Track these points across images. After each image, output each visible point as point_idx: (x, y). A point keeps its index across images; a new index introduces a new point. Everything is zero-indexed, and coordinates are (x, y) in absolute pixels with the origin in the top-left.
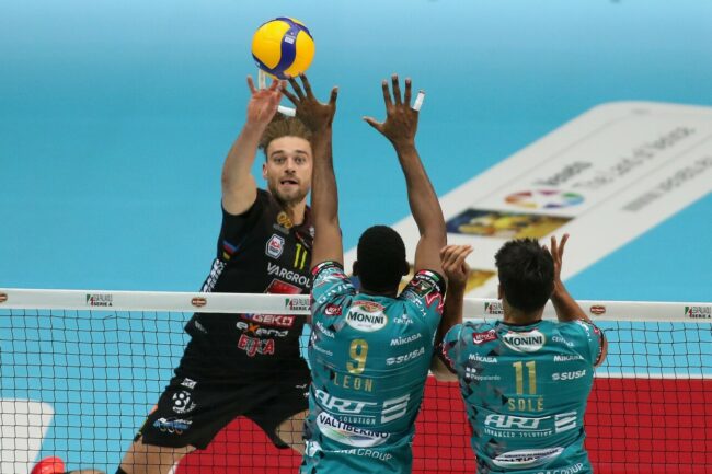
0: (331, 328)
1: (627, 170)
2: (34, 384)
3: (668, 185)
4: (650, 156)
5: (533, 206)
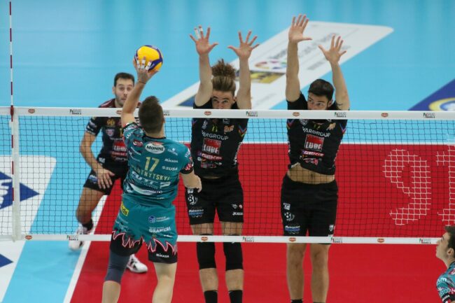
1: (309, 52)
2: (47, 149)
5: (268, 68)
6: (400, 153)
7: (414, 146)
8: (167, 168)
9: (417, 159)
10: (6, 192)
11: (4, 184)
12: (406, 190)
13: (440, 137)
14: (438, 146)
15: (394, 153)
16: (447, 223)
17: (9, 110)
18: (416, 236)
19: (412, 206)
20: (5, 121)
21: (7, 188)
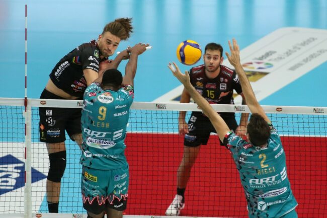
0: (92, 101)
1: (290, 54)
3: (306, 60)
4: (299, 49)
5: (253, 68)
10: (18, 175)
11: (16, 168)
17: (23, 102)
20: (19, 111)
21: (19, 171)
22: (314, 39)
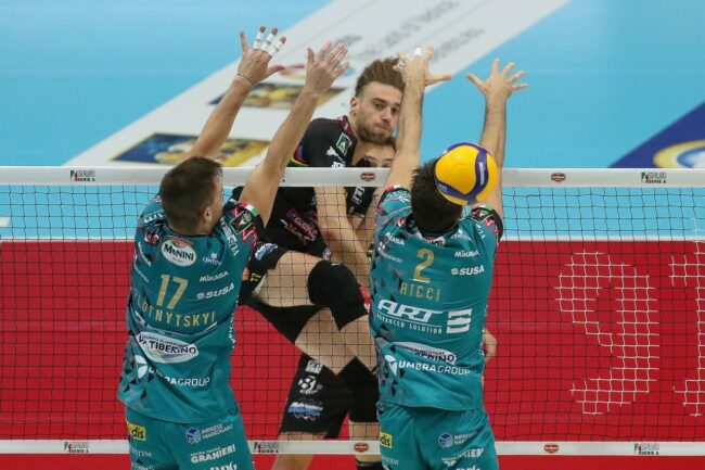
6: (591, 259)
7: (621, 244)
8: (210, 295)
9: (628, 271)
12: (605, 339)
13: (676, 224)
14: (672, 244)
15: (579, 260)
16: (692, 409)
18: (628, 439)
19: (617, 374)
22: (451, 6)
